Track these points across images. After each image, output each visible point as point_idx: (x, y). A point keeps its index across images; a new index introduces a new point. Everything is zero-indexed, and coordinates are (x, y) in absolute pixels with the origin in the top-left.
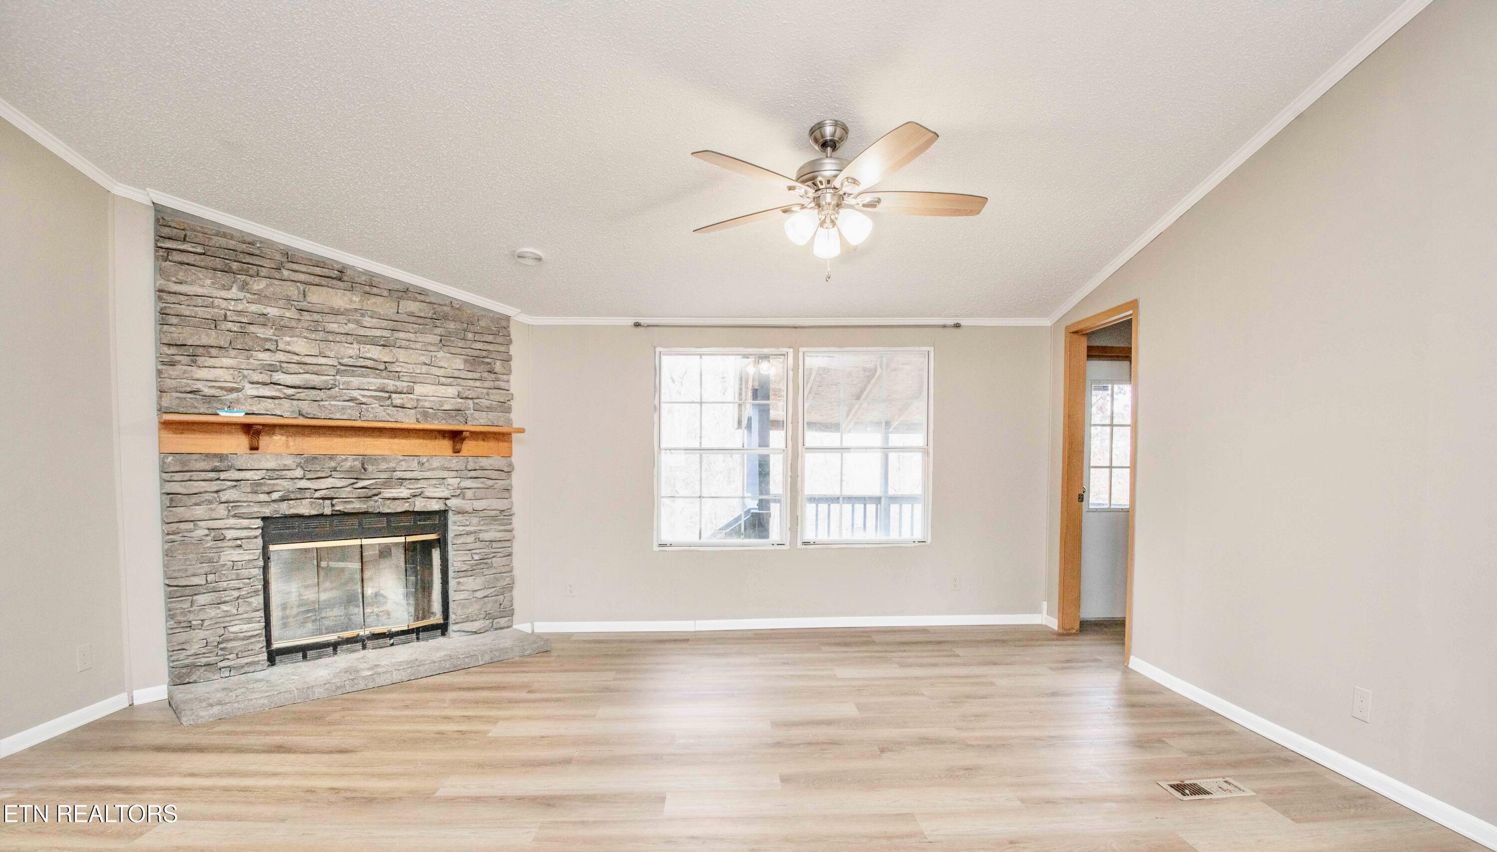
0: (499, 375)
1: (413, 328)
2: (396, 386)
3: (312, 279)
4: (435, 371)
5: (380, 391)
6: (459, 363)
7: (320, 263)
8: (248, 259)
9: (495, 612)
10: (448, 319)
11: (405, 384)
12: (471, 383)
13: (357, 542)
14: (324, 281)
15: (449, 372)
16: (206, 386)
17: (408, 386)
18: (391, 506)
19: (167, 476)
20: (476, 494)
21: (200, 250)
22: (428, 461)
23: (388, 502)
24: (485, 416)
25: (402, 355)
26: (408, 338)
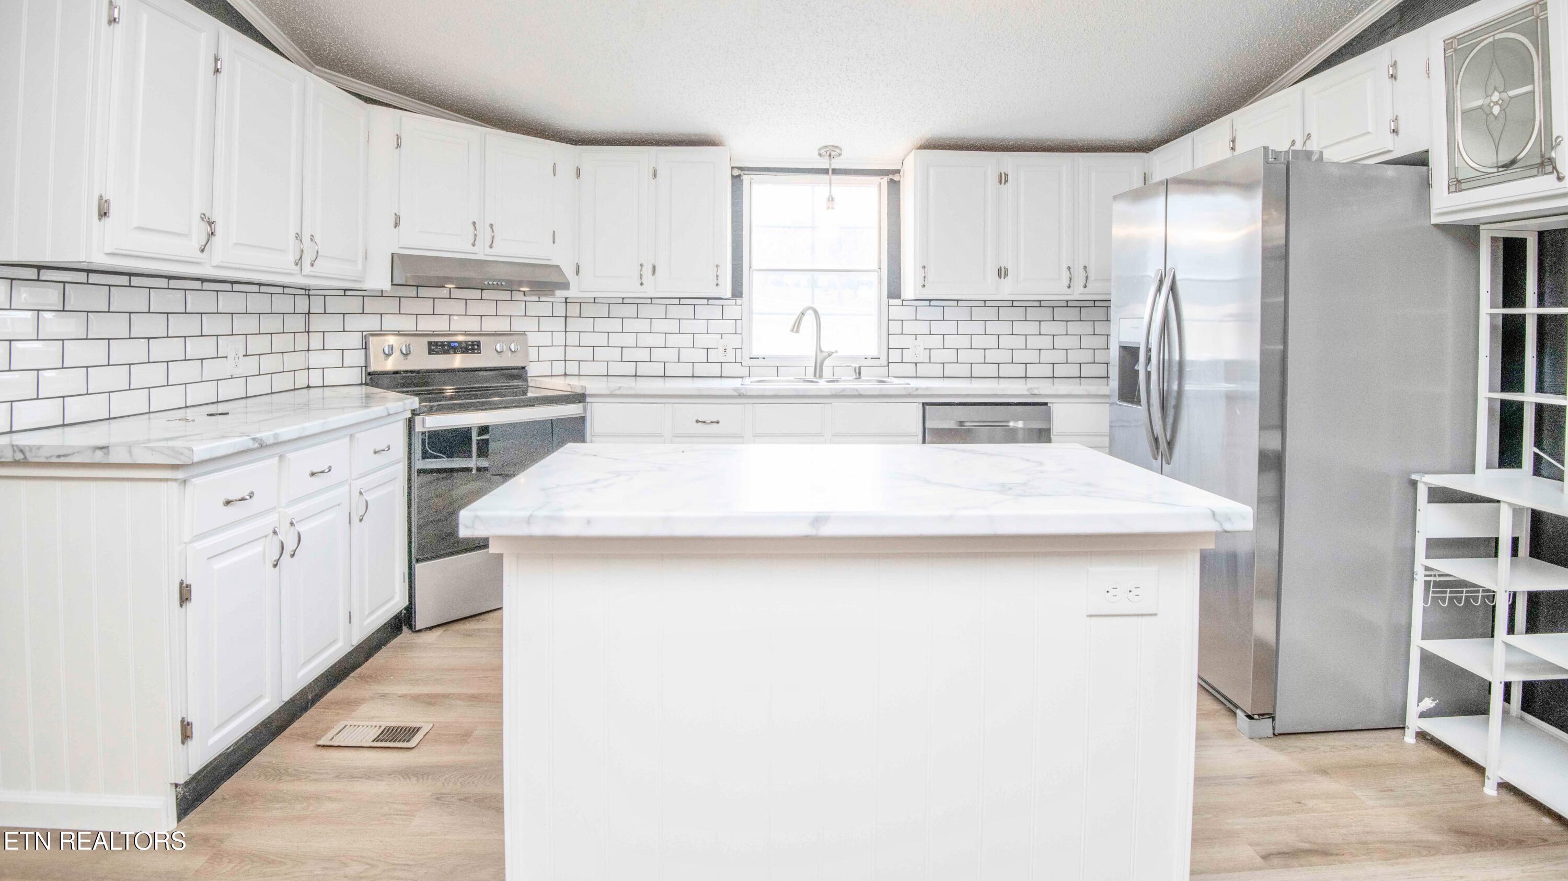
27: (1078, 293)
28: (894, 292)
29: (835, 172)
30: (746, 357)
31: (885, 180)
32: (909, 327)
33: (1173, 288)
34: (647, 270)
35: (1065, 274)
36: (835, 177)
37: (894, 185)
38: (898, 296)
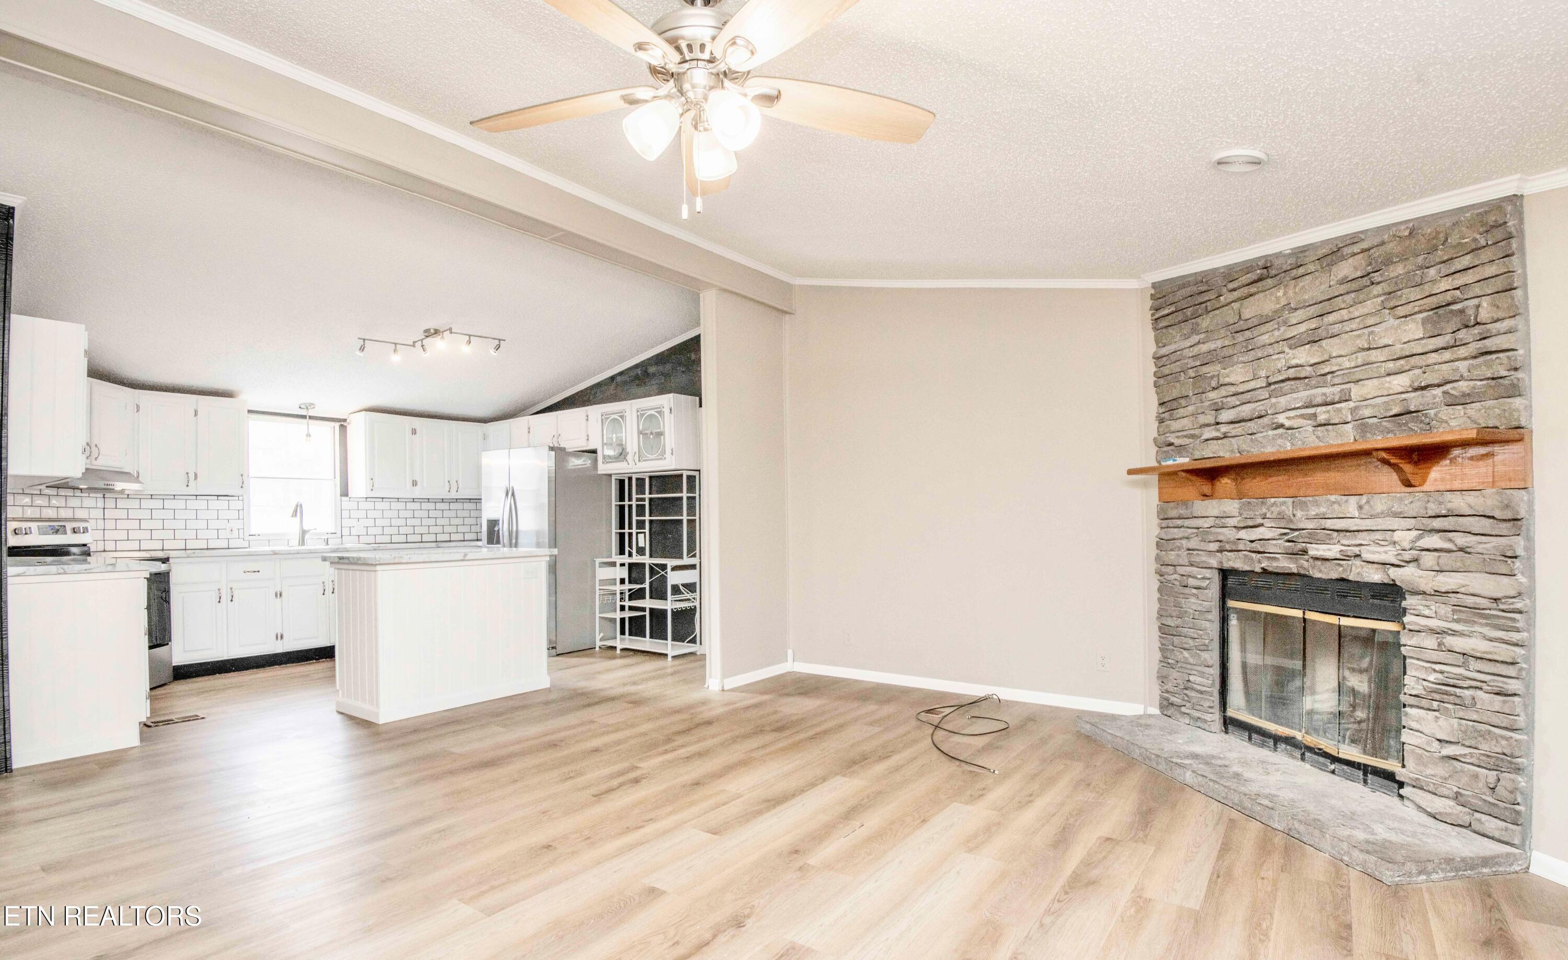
0: (1488, 326)
1: (1344, 302)
2: (1324, 394)
3: (1245, 291)
4: (1374, 355)
5: (1307, 407)
6: (1414, 329)
7: (1247, 267)
8: (1201, 299)
9: (1473, 796)
10: (1392, 263)
11: (1337, 389)
12: (1434, 357)
13: (1298, 613)
14: (1253, 289)
15: (1398, 350)
16: (1178, 437)
17: (1342, 390)
18: (1323, 568)
19: (1165, 523)
20: (1441, 561)
21: (1173, 309)
22: (1368, 502)
23: (1319, 563)
24: (1462, 413)
25: (1332, 347)
26: (1340, 319)
27: (454, 495)
28: (345, 493)
29: (310, 417)
30: (247, 534)
31: (337, 425)
32: (354, 514)
33: (513, 495)
34: (192, 476)
35: (447, 483)
36: (311, 421)
37: (343, 428)
38: (347, 495)
